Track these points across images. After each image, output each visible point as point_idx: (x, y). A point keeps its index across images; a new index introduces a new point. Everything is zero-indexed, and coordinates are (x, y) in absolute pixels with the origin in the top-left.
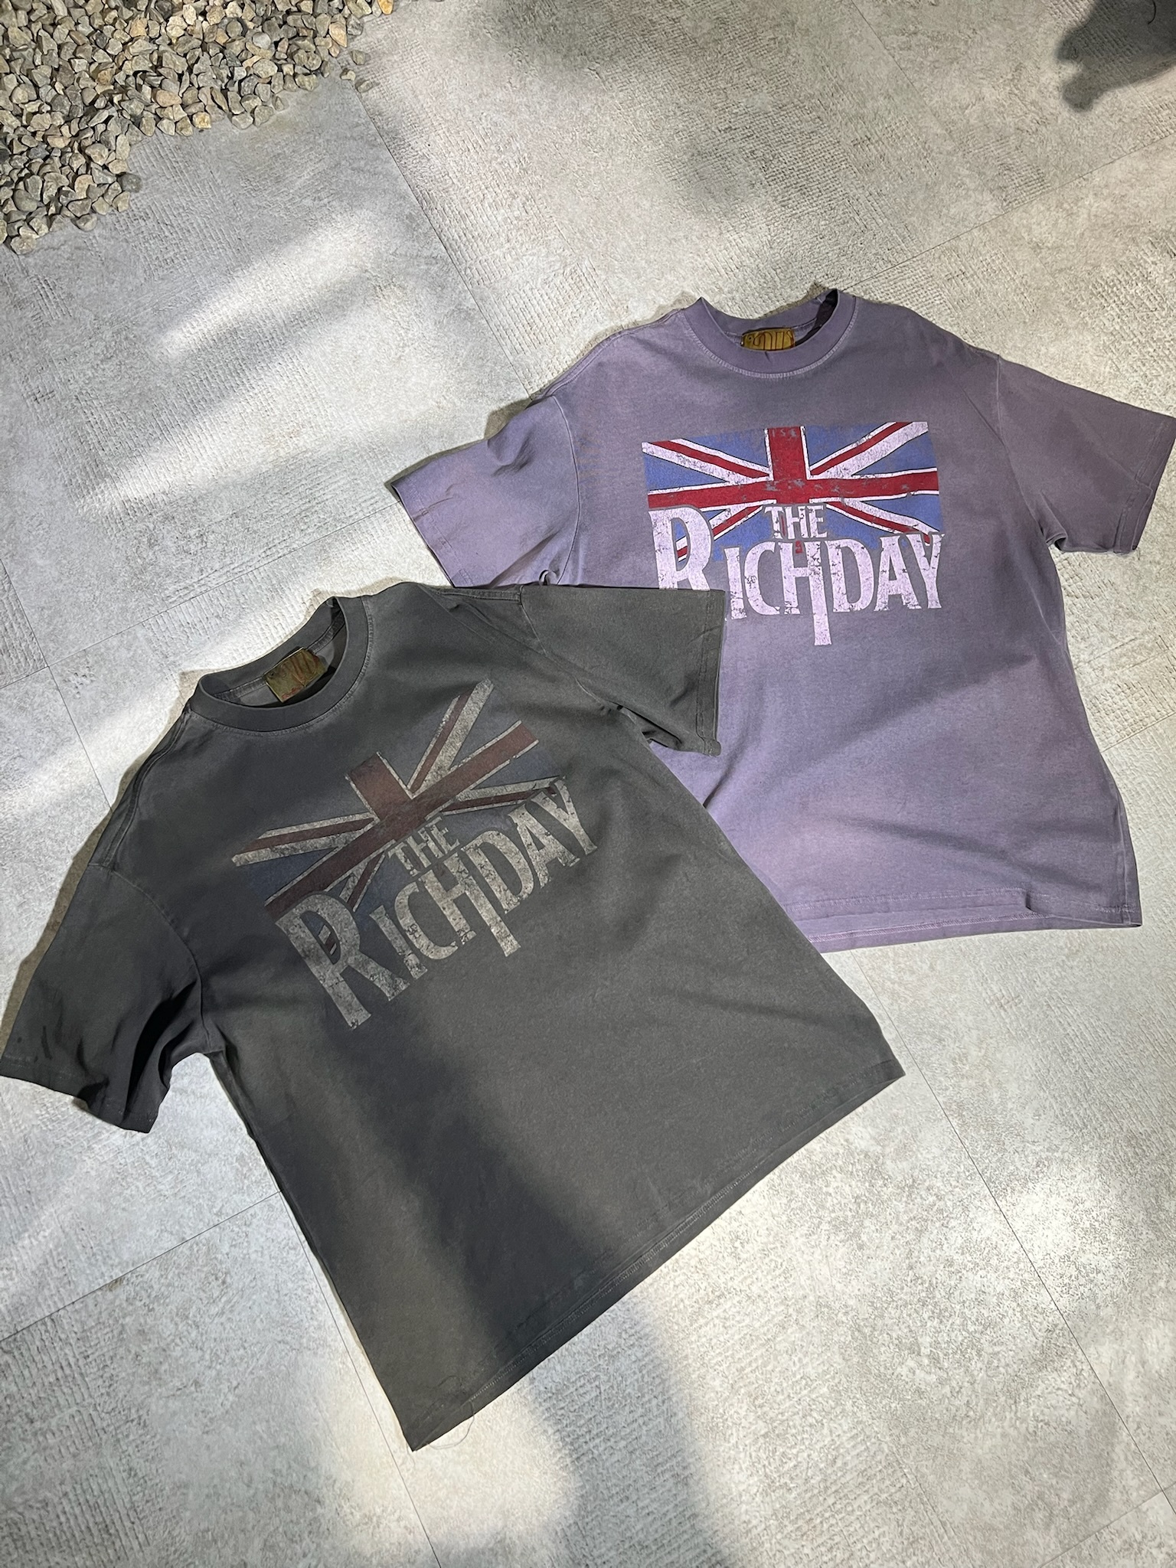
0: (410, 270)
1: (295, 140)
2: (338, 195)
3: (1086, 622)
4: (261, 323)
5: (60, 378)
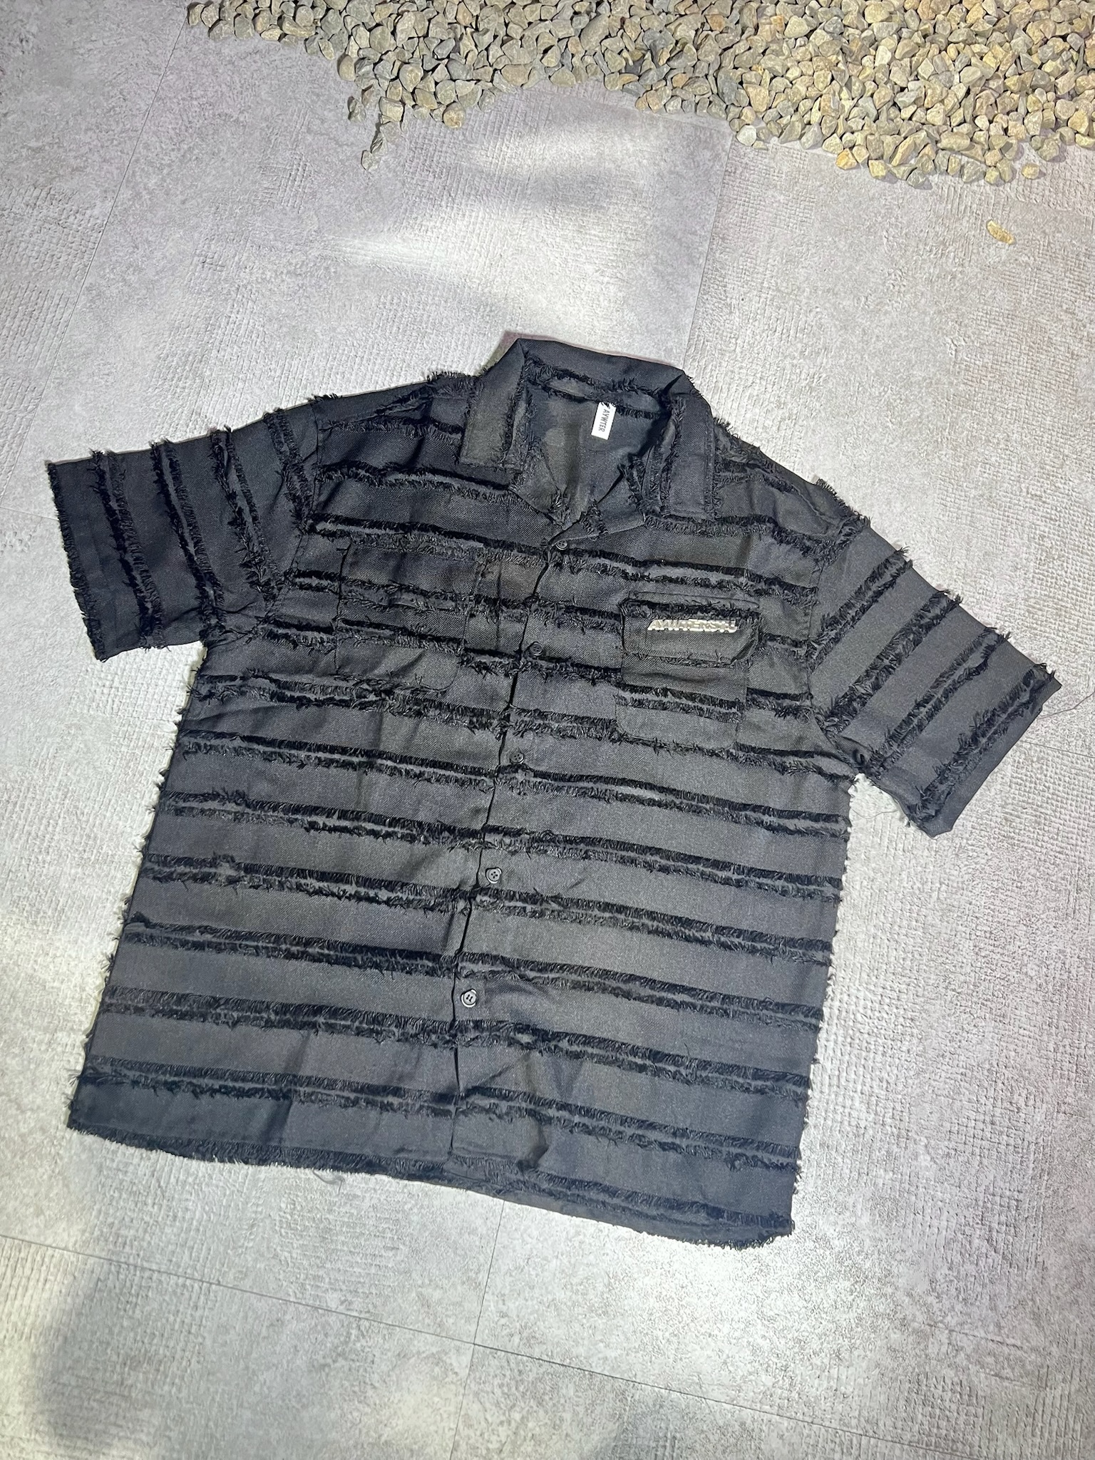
1: (627, 205)
3: (984, 1286)
5: (240, 260)
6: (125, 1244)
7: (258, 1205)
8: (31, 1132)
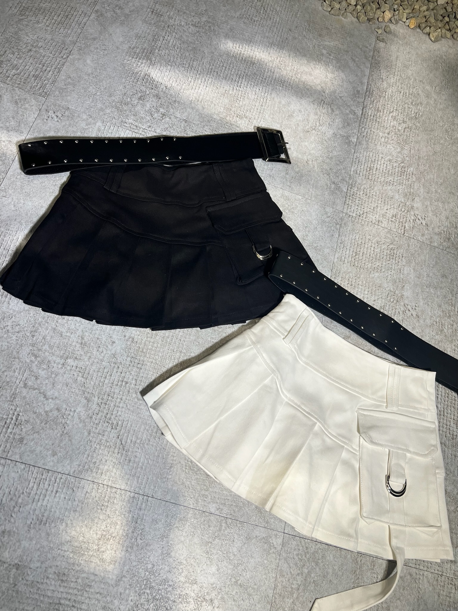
0: (342, 108)
1: (339, 30)
2: (338, 60)
4: (267, 70)
5: (170, 15)
6: (102, 473)
7: (174, 457)
8: (51, 411)
